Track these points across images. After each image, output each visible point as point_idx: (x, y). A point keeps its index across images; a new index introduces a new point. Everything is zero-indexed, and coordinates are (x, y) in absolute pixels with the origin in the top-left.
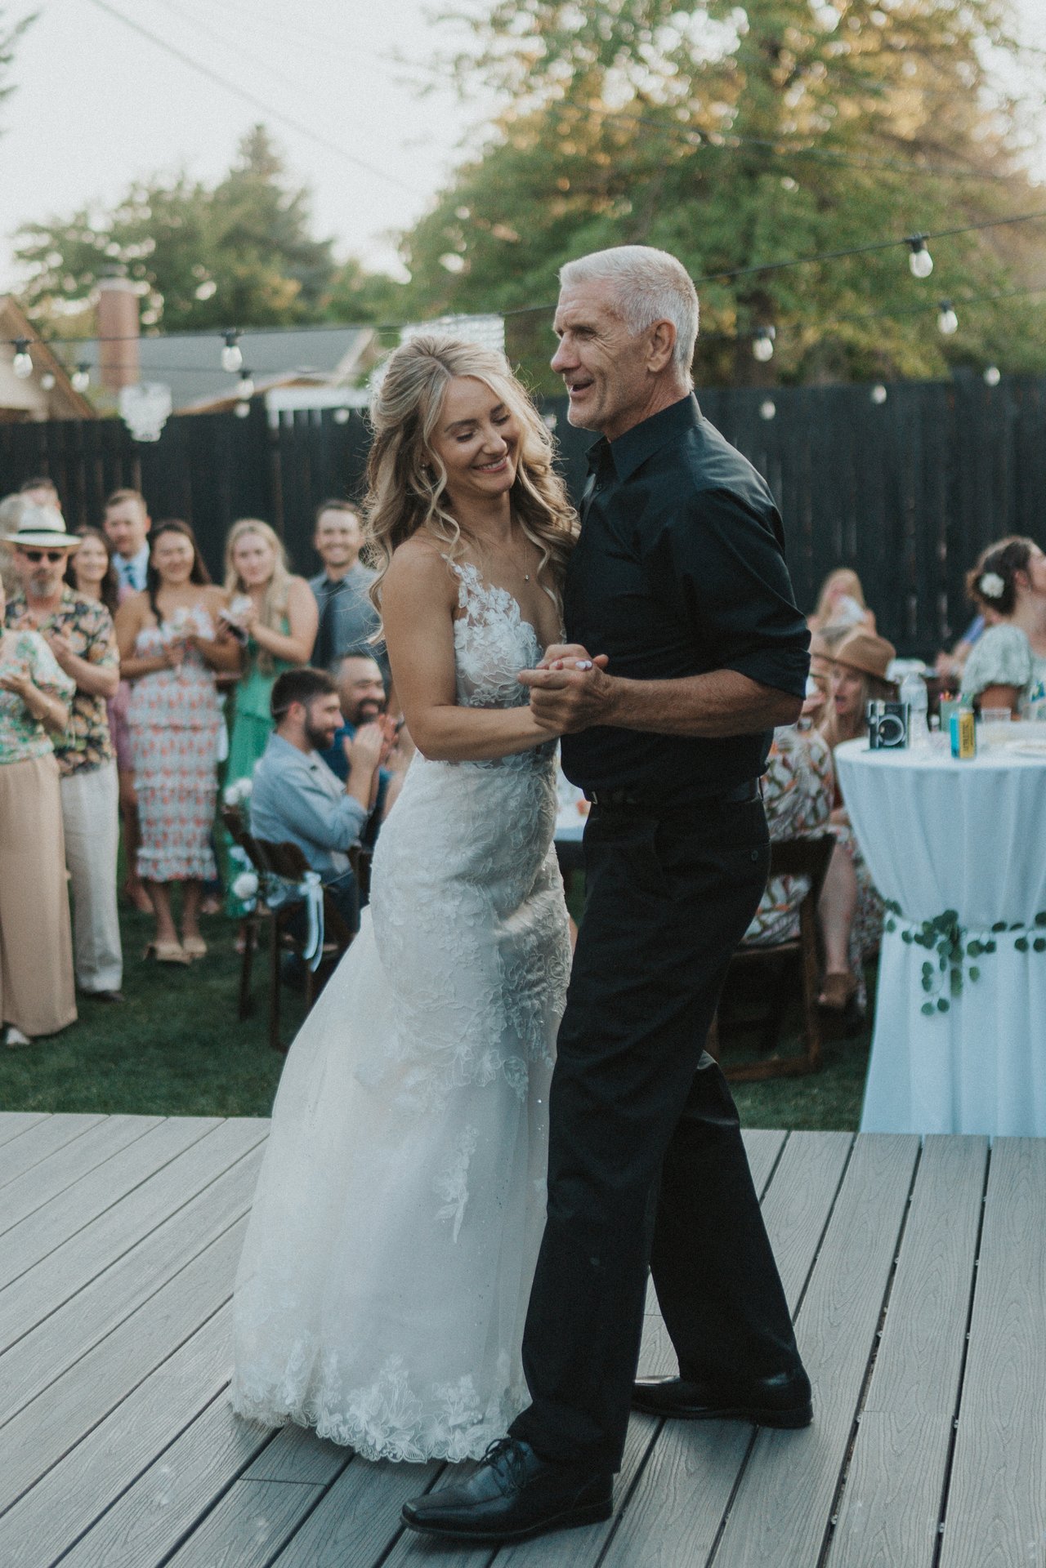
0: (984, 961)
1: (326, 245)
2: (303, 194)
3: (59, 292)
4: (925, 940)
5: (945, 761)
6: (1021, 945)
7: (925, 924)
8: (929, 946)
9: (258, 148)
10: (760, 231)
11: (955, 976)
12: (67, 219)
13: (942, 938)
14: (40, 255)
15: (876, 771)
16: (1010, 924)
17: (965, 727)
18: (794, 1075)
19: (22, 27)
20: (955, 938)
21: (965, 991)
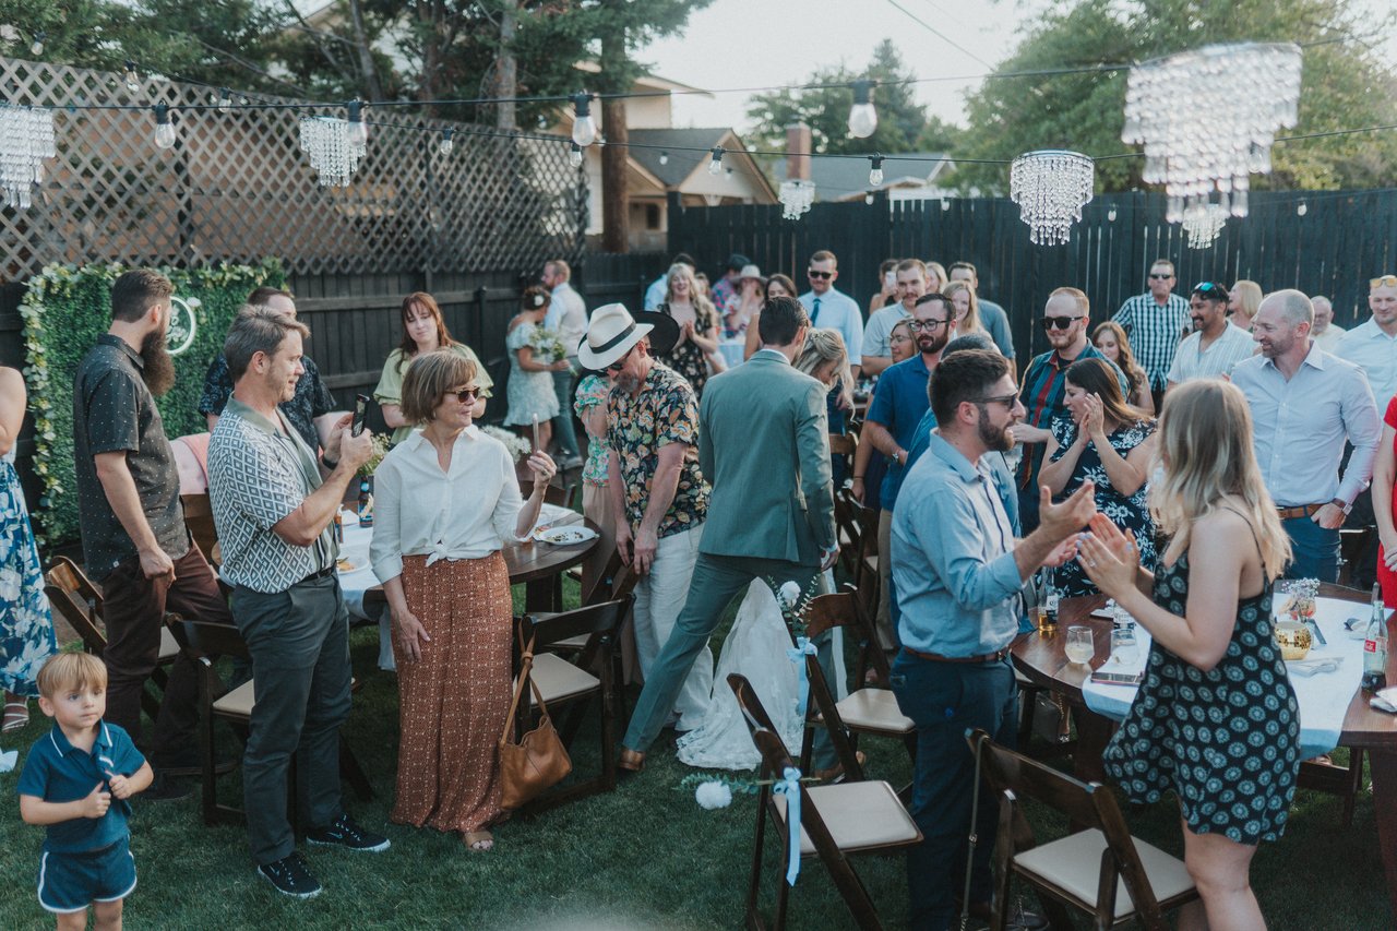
1: (922, 108)
2: (910, 80)
3: (772, 134)
9: (886, 55)
12: (777, 93)
14: (759, 113)
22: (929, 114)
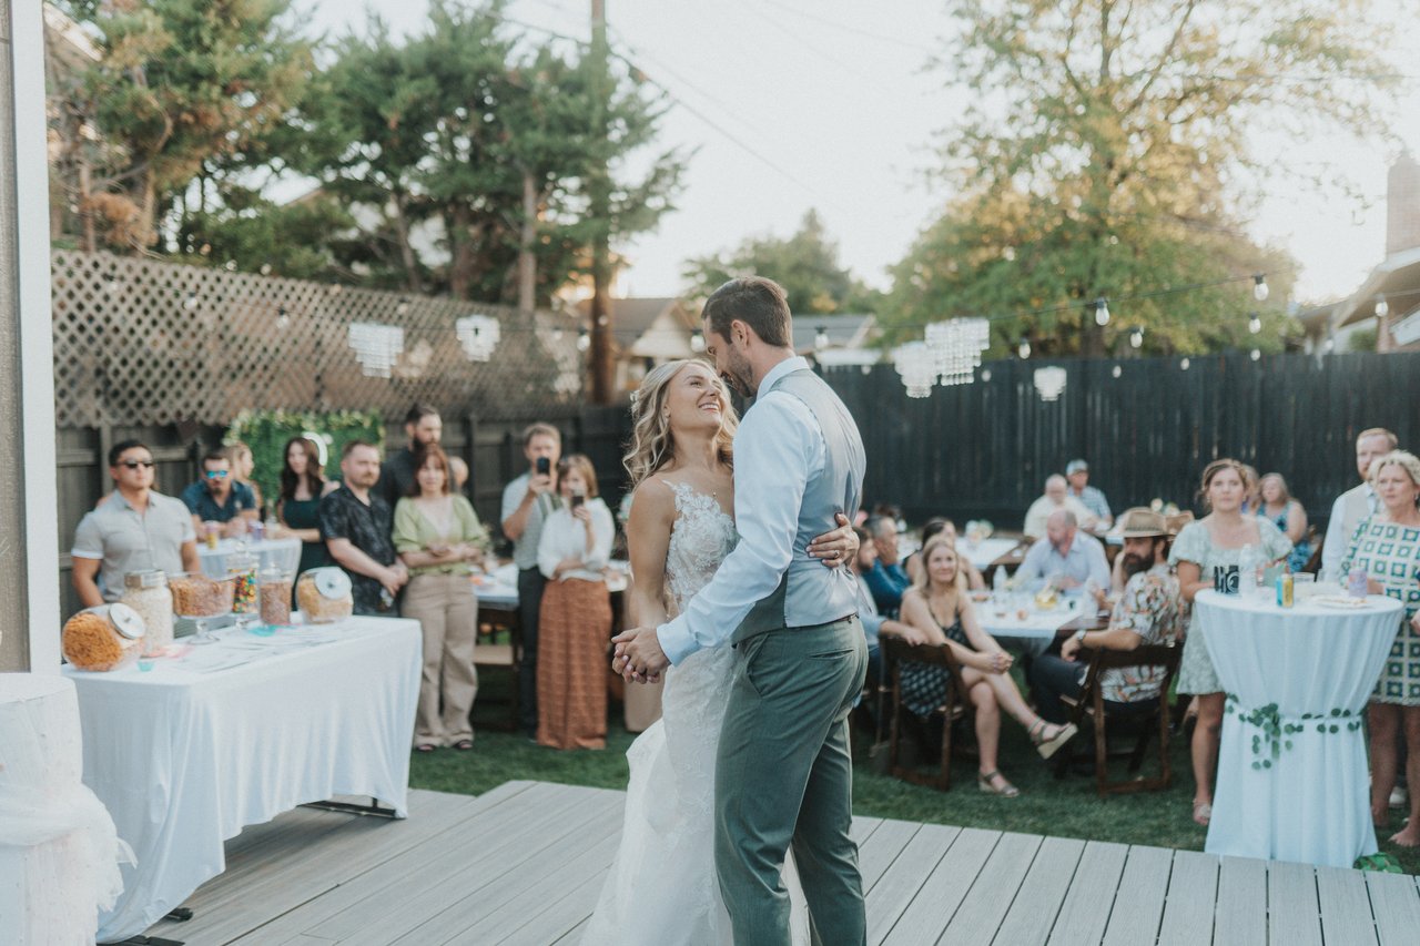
0: (1295, 737)
1: (847, 272)
2: (836, 244)
4: (1256, 721)
5: (1271, 607)
6: (1321, 728)
7: (1255, 710)
8: (1258, 725)
9: (812, 221)
10: (1100, 269)
11: (1275, 746)
12: (709, 257)
13: (1267, 720)
14: (692, 275)
15: (1225, 612)
16: (1314, 715)
17: (1287, 587)
18: (1154, 790)
19: (694, 153)
20: (1276, 722)
21: (1281, 755)
22: (854, 278)
